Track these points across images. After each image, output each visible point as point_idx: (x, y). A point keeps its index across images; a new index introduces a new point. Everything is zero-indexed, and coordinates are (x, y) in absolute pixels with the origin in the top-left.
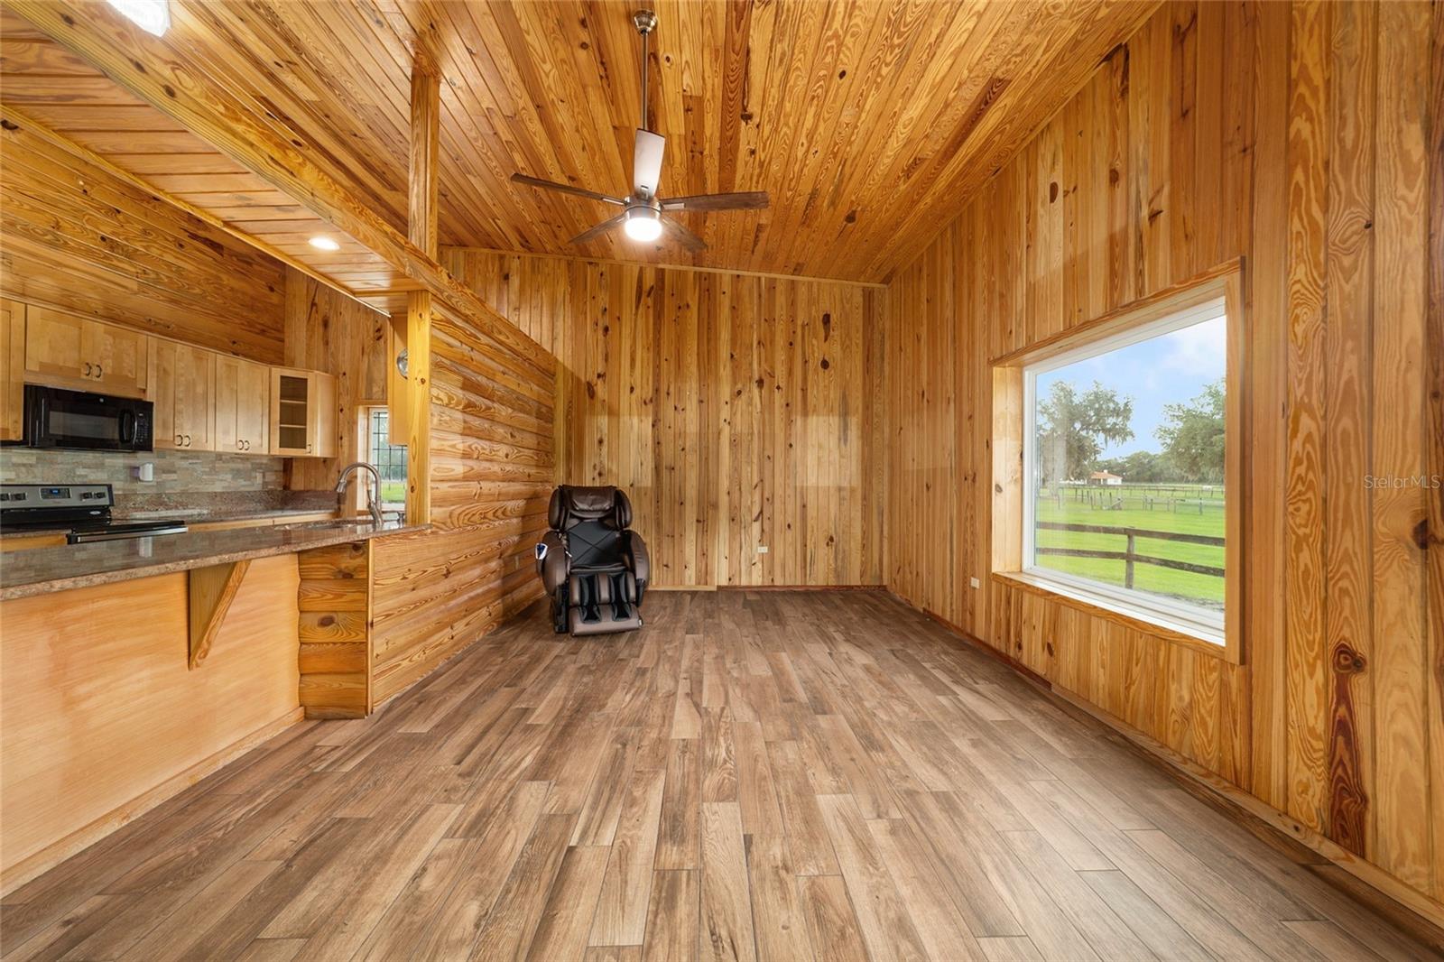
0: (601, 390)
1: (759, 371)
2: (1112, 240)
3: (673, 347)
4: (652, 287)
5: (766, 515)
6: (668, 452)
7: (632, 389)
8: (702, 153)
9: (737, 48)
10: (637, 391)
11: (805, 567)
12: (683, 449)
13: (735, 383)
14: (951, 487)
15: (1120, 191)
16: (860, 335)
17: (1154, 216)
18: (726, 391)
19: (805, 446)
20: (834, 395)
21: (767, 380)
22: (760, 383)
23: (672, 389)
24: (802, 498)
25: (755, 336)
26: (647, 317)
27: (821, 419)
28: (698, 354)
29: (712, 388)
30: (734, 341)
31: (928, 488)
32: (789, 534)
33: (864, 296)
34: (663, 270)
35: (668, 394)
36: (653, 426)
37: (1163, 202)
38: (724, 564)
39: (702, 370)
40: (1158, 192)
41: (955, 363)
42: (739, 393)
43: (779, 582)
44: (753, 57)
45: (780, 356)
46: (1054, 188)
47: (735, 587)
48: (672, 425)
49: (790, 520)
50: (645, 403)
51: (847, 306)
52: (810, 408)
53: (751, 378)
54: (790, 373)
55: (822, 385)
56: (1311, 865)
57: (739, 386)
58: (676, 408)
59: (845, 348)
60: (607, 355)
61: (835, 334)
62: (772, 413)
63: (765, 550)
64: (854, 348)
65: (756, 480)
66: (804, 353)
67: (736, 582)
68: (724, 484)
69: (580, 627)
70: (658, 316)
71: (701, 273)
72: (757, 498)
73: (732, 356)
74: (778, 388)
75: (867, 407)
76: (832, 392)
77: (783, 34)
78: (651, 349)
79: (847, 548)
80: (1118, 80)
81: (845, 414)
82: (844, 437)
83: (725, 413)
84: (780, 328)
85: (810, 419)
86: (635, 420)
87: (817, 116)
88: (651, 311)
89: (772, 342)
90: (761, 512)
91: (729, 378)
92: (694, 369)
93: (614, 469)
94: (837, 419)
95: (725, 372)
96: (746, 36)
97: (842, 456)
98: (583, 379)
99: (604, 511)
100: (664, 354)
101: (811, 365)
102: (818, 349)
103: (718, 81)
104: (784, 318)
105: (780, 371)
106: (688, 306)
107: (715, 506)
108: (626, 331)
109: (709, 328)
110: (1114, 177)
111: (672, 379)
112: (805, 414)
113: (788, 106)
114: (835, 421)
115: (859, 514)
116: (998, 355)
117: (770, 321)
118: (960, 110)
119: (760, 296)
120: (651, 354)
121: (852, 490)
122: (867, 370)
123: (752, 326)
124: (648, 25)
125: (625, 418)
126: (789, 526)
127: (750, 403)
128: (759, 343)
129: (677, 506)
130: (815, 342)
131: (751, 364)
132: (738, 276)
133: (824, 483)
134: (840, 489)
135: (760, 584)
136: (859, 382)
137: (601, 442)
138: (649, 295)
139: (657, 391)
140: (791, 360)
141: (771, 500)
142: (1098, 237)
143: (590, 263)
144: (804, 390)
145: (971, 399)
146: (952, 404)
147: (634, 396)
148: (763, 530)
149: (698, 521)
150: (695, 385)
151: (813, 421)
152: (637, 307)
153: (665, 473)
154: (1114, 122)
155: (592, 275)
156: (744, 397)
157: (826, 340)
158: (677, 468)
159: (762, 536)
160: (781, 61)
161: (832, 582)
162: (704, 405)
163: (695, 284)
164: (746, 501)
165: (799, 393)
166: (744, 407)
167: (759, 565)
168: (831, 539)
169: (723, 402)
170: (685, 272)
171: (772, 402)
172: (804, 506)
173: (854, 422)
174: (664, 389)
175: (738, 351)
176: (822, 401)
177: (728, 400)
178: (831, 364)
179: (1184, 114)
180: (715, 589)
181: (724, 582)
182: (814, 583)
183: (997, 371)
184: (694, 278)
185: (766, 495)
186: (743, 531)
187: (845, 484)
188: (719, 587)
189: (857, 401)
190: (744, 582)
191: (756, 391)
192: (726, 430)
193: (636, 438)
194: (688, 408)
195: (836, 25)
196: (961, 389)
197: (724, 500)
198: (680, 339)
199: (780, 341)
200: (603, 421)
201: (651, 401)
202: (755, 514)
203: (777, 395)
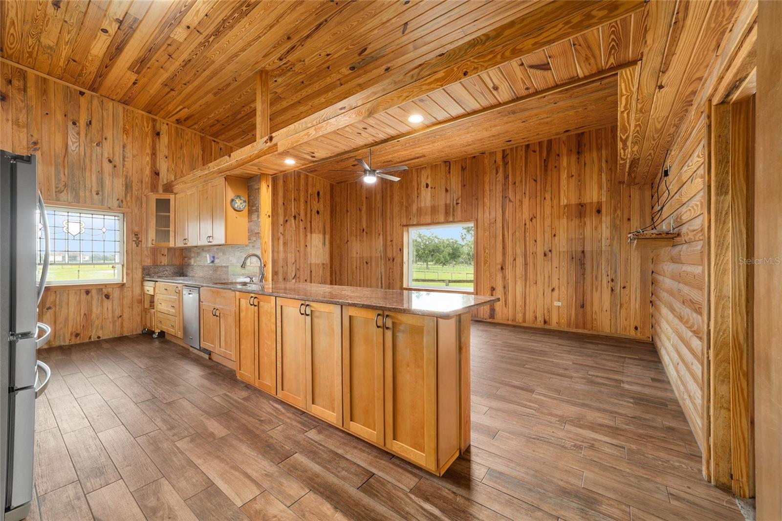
1: (294, 212)
2: (446, 205)
5: (297, 276)
13: (285, 216)
14: (381, 262)
15: (448, 194)
16: (329, 202)
17: (457, 204)
18: (281, 220)
19: (311, 246)
20: (321, 226)
21: (297, 216)
22: (295, 217)
24: (310, 267)
25: (293, 196)
27: (316, 235)
29: (276, 217)
30: (284, 197)
31: (367, 263)
33: (330, 186)
37: (460, 201)
40: (458, 199)
41: (383, 223)
42: (287, 221)
45: (302, 207)
46: (427, 186)
49: (306, 278)
51: (325, 190)
52: (313, 231)
53: (291, 215)
54: (306, 214)
55: (317, 221)
56: (490, 323)
57: (287, 218)
59: (325, 207)
61: (321, 200)
62: (299, 231)
64: (327, 207)
65: (293, 261)
66: (311, 207)
68: (281, 263)
72: (294, 269)
73: (284, 204)
74: (302, 220)
75: (332, 231)
76: (320, 224)
80: (448, 168)
81: (324, 234)
82: (324, 244)
83: (281, 229)
84: (302, 194)
89: (299, 200)
90: (295, 275)
91: (283, 214)
95: (281, 211)
97: (324, 251)
101: (313, 212)
102: (316, 206)
104: (304, 190)
105: (302, 213)
107: (277, 273)
110: (447, 191)
112: (311, 233)
114: (321, 236)
115: (329, 274)
116: (405, 224)
117: (298, 190)
118: (412, 157)
119: (295, 178)
121: (327, 264)
122: (331, 217)
123: (291, 191)
127: (291, 224)
128: (294, 199)
130: (314, 202)
131: (291, 209)
133: (317, 262)
134: (323, 264)
136: (329, 221)
140: (306, 209)
141: (299, 269)
142: (442, 203)
144: (311, 222)
145: (392, 235)
146: (381, 236)
151: (314, 235)
154: (447, 178)
155: (215, 148)
156: (288, 223)
157: (318, 202)
164: (289, 270)
165: (309, 224)
166: (289, 228)
169: (280, 225)
171: (299, 226)
172: (311, 272)
173: (328, 237)
175: (286, 202)
176: (317, 226)
177: (282, 224)
178: (320, 212)
179: (464, 186)
183: (404, 228)
185: (297, 267)
187: (325, 262)
189: (328, 229)
191: (293, 221)
192: (281, 238)
196: (386, 231)
197: (281, 270)
199: (302, 200)
202: (293, 276)
203: (301, 223)
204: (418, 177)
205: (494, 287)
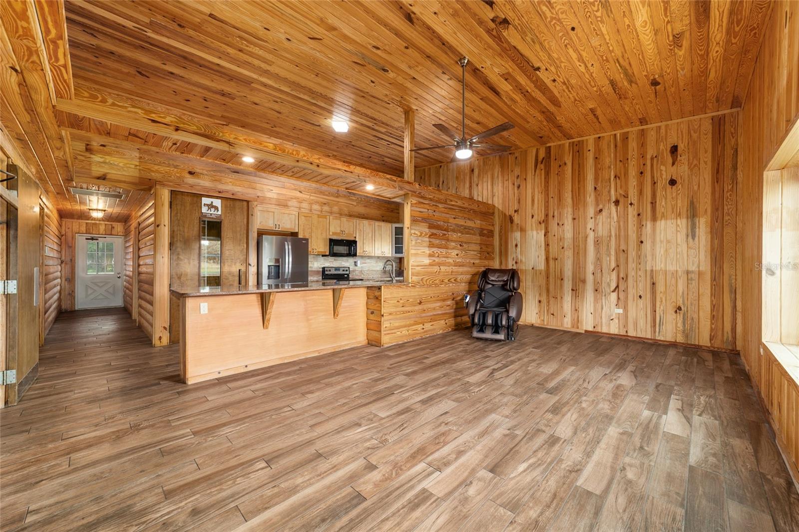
0: (516, 218)
1: (616, 195)
3: (556, 190)
4: (543, 158)
5: (622, 287)
6: (554, 250)
7: (533, 216)
8: (528, 92)
9: (508, 48)
10: (536, 217)
11: (655, 326)
12: (563, 248)
13: (597, 204)
16: (709, 154)
18: (591, 211)
19: (654, 242)
20: (682, 203)
21: (622, 200)
22: (617, 203)
23: (556, 214)
24: (652, 278)
25: (612, 173)
26: (541, 175)
27: (669, 222)
28: (572, 191)
29: (581, 209)
30: (596, 179)
32: (641, 302)
33: (713, 124)
34: (550, 147)
35: (553, 216)
36: (545, 235)
38: (590, 317)
39: (575, 199)
42: (601, 211)
43: (632, 333)
44: (519, 48)
45: (633, 182)
47: (598, 332)
48: (556, 234)
49: (641, 293)
50: (540, 223)
51: (695, 136)
52: (659, 215)
53: (609, 200)
54: (641, 192)
55: (669, 197)
57: (601, 207)
58: (558, 224)
59: (694, 167)
60: (519, 200)
61: (683, 158)
62: (626, 221)
63: (621, 311)
64: (702, 165)
65: (613, 265)
66: (653, 177)
67: (598, 329)
68: (590, 268)
69: (476, 334)
70: (547, 174)
71: (573, 142)
72: (614, 277)
73: (595, 188)
74: (631, 204)
75: (716, 209)
76: (679, 202)
77: (525, 33)
78: (543, 193)
79: (696, 316)
81: (692, 216)
82: (692, 233)
83: (590, 224)
84: (633, 164)
85: (658, 223)
86: (535, 232)
87: (576, 50)
88: (543, 171)
89: (626, 174)
90: (617, 287)
91: (594, 202)
92: (569, 200)
93: (524, 260)
94: (684, 221)
95: (590, 199)
96: (508, 43)
97: (690, 248)
98: (507, 214)
100: (551, 195)
101: (659, 185)
102: (666, 172)
103: (511, 63)
104: (635, 156)
105: (633, 192)
106: (565, 164)
107: (584, 281)
108: (529, 186)
109: (579, 174)
111: (556, 208)
112: (654, 219)
113: (555, 55)
114: (683, 223)
115: (708, 292)
117: (624, 160)
119: (616, 146)
120: (543, 196)
121: (701, 273)
123: (610, 167)
125: (529, 233)
126: (640, 297)
127: (609, 216)
128: (615, 177)
129: (559, 281)
130: (663, 168)
131: (609, 192)
132: (599, 138)
133: (671, 268)
134: (688, 272)
135: (616, 333)
136: (708, 190)
137: (516, 246)
138: (542, 163)
139: (547, 215)
140: (641, 184)
141: (625, 279)
143: (510, 154)
144: (653, 204)
147: (534, 220)
148: (619, 298)
149: (572, 290)
150: (570, 210)
151: (661, 224)
152: (535, 171)
153: (551, 262)
155: (511, 160)
156: (604, 213)
157: (673, 164)
158: (559, 259)
159: (618, 302)
160: (534, 42)
161: (680, 339)
162: (576, 221)
163: (569, 150)
164: (606, 278)
165: (649, 206)
166: (604, 220)
167: (616, 321)
168: (680, 308)
169: (589, 218)
170: (563, 145)
171: (626, 214)
172: (654, 284)
173: (703, 221)
174: (551, 214)
175: (599, 185)
176: (670, 210)
177: (593, 216)
178: (679, 181)
180: (583, 332)
181: (590, 329)
182: (662, 339)
183: (764, 173)
184: (569, 146)
185: (622, 275)
186: (604, 297)
187: (693, 268)
188: (586, 331)
189: (705, 203)
190: (605, 330)
191: (613, 208)
192: (591, 235)
193: (535, 243)
194: (566, 223)
197: (590, 278)
198: (561, 184)
199: (633, 172)
200: (517, 235)
201: (543, 221)
202: (613, 288)
203: (630, 209)
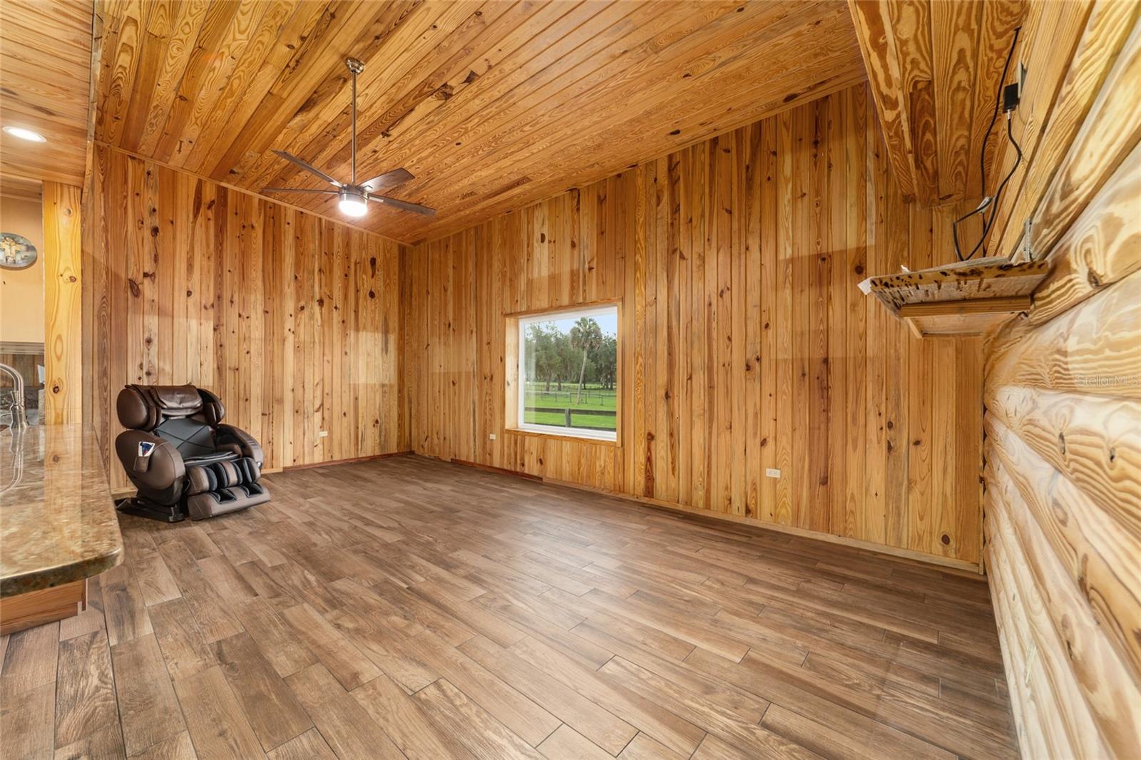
0: (147, 288)
1: (320, 293)
2: (572, 271)
3: (237, 261)
4: (213, 202)
5: (326, 406)
6: (231, 354)
7: (189, 294)
8: (335, 137)
9: (407, 105)
10: (196, 296)
11: (357, 444)
12: (248, 353)
13: (298, 300)
14: (474, 383)
15: (576, 252)
16: (396, 277)
17: (590, 269)
18: (290, 306)
19: (357, 354)
20: (379, 318)
21: (326, 301)
22: (321, 302)
23: (236, 298)
24: (355, 392)
25: (317, 265)
26: (207, 228)
27: (369, 334)
28: (263, 271)
29: (277, 301)
30: (297, 265)
31: (454, 383)
32: (345, 420)
33: (399, 250)
34: (225, 189)
35: (232, 302)
36: (215, 330)
37: (594, 264)
38: (289, 448)
39: (268, 287)
40: (592, 260)
41: (476, 310)
42: (302, 308)
43: (337, 457)
44: (413, 113)
45: (338, 283)
46: (543, 236)
47: (300, 466)
48: (236, 331)
49: (345, 409)
50: (205, 308)
51: (388, 255)
52: (361, 325)
53: (313, 297)
54: (346, 297)
55: (369, 309)
57: (302, 303)
58: (240, 316)
59: (386, 285)
60: (156, 256)
61: (379, 273)
62: (331, 326)
63: (325, 434)
64: (392, 286)
65: (317, 380)
66: (356, 284)
67: (300, 462)
68: (289, 382)
69: (216, 507)
70: (220, 231)
71: (266, 201)
72: (318, 393)
73: (296, 278)
74: (336, 308)
75: (401, 328)
76: (377, 315)
77: (438, 114)
78: (212, 259)
79: (388, 427)
80: (575, 202)
81: (386, 332)
82: (385, 350)
83: (290, 323)
84: (337, 262)
85: (361, 333)
86: (194, 323)
87: (432, 154)
88: (212, 223)
89: (331, 271)
90: (322, 405)
91: (294, 296)
92: (260, 283)
93: (168, 368)
94: (380, 335)
95: (289, 291)
96: (418, 103)
97: (384, 362)
98: (123, 275)
99: (194, 408)
100: (228, 264)
101: (361, 294)
102: (367, 283)
103: (380, 112)
104: (341, 254)
105: (338, 295)
106: (253, 227)
107: (280, 401)
108: (182, 237)
109: (273, 251)
110: (573, 245)
111: (236, 288)
112: (357, 330)
113: (417, 142)
114: (379, 336)
115: (396, 403)
116: (509, 312)
117: (329, 254)
118: (506, 182)
119: (321, 233)
120: (212, 264)
121: (391, 386)
122: (401, 302)
123: (313, 256)
124: (358, 69)
125: (180, 321)
126: (345, 414)
127: (312, 317)
128: (320, 270)
129: (242, 403)
130: (364, 277)
131: (313, 286)
132: (302, 213)
133: (371, 382)
134: (383, 386)
135: (321, 461)
136: (396, 310)
137: (149, 341)
138: (209, 208)
139: (219, 297)
140: (346, 288)
141: (331, 394)
142: (566, 269)
143: (133, 158)
144: (356, 312)
145: (489, 333)
146: (474, 334)
147: (191, 299)
148: (323, 419)
149: (263, 414)
150: (260, 297)
151: (363, 335)
152: (195, 216)
153: (229, 375)
154: (574, 221)
155: (134, 171)
156: (306, 312)
157: (373, 276)
158: (242, 369)
159: (323, 423)
160: (429, 123)
161: (377, 452)
162: (270, 315)
163: (260, 209)
164: (308, 395)
165: (353, 314)
166: (307, 321)
167: (321, 446)
168: (377, 422)
169: (287, 316)
170: (250, 197)
171: (331, 319)
172: (356, 399)
173: (393, 338)
174: (226, 296)
175: (301, 274)
176: (369, 319)
177: (293, 313)
178: (376, 295)
179: (602, 233)
180: (281, 470)
181: (289, 463)
182: (364, 455)
183: (508, 320)
184: (259, 204)
185: (326, 391)
186: (306, 420)
187: (387, 382)
188: (285, 468)
189: (394, 323)
190: (307, 461)
191: (317, 308)
192: (290, 338)
193: (194, 340)
194: (253, 316)
195: (469, 125)
196: (481, 326)
197: (288, 397)
198: (244, 255)
199: (338, 272)
200: (152, 322)
201: (213, 306)
202: (317, 406)
203: (335, 313)
204: (528, 223)
205: (653, 433)
